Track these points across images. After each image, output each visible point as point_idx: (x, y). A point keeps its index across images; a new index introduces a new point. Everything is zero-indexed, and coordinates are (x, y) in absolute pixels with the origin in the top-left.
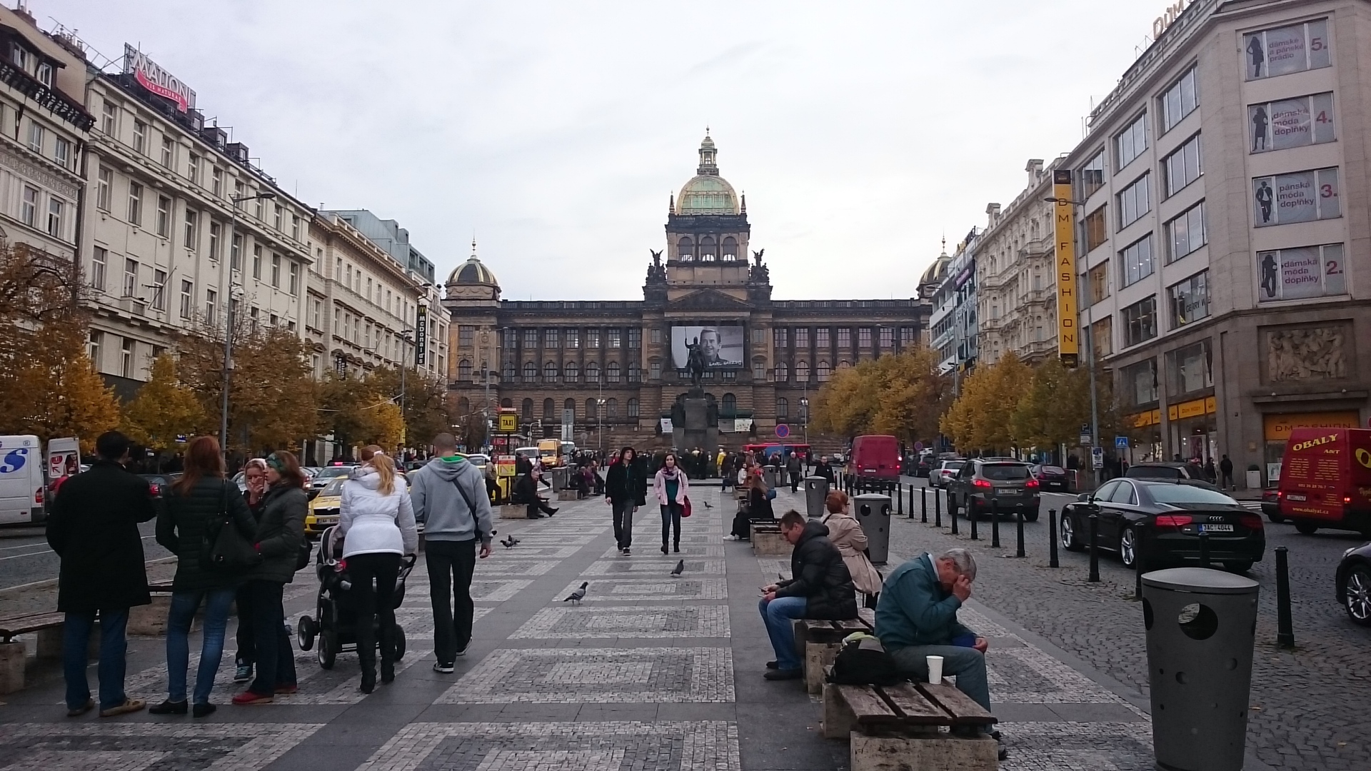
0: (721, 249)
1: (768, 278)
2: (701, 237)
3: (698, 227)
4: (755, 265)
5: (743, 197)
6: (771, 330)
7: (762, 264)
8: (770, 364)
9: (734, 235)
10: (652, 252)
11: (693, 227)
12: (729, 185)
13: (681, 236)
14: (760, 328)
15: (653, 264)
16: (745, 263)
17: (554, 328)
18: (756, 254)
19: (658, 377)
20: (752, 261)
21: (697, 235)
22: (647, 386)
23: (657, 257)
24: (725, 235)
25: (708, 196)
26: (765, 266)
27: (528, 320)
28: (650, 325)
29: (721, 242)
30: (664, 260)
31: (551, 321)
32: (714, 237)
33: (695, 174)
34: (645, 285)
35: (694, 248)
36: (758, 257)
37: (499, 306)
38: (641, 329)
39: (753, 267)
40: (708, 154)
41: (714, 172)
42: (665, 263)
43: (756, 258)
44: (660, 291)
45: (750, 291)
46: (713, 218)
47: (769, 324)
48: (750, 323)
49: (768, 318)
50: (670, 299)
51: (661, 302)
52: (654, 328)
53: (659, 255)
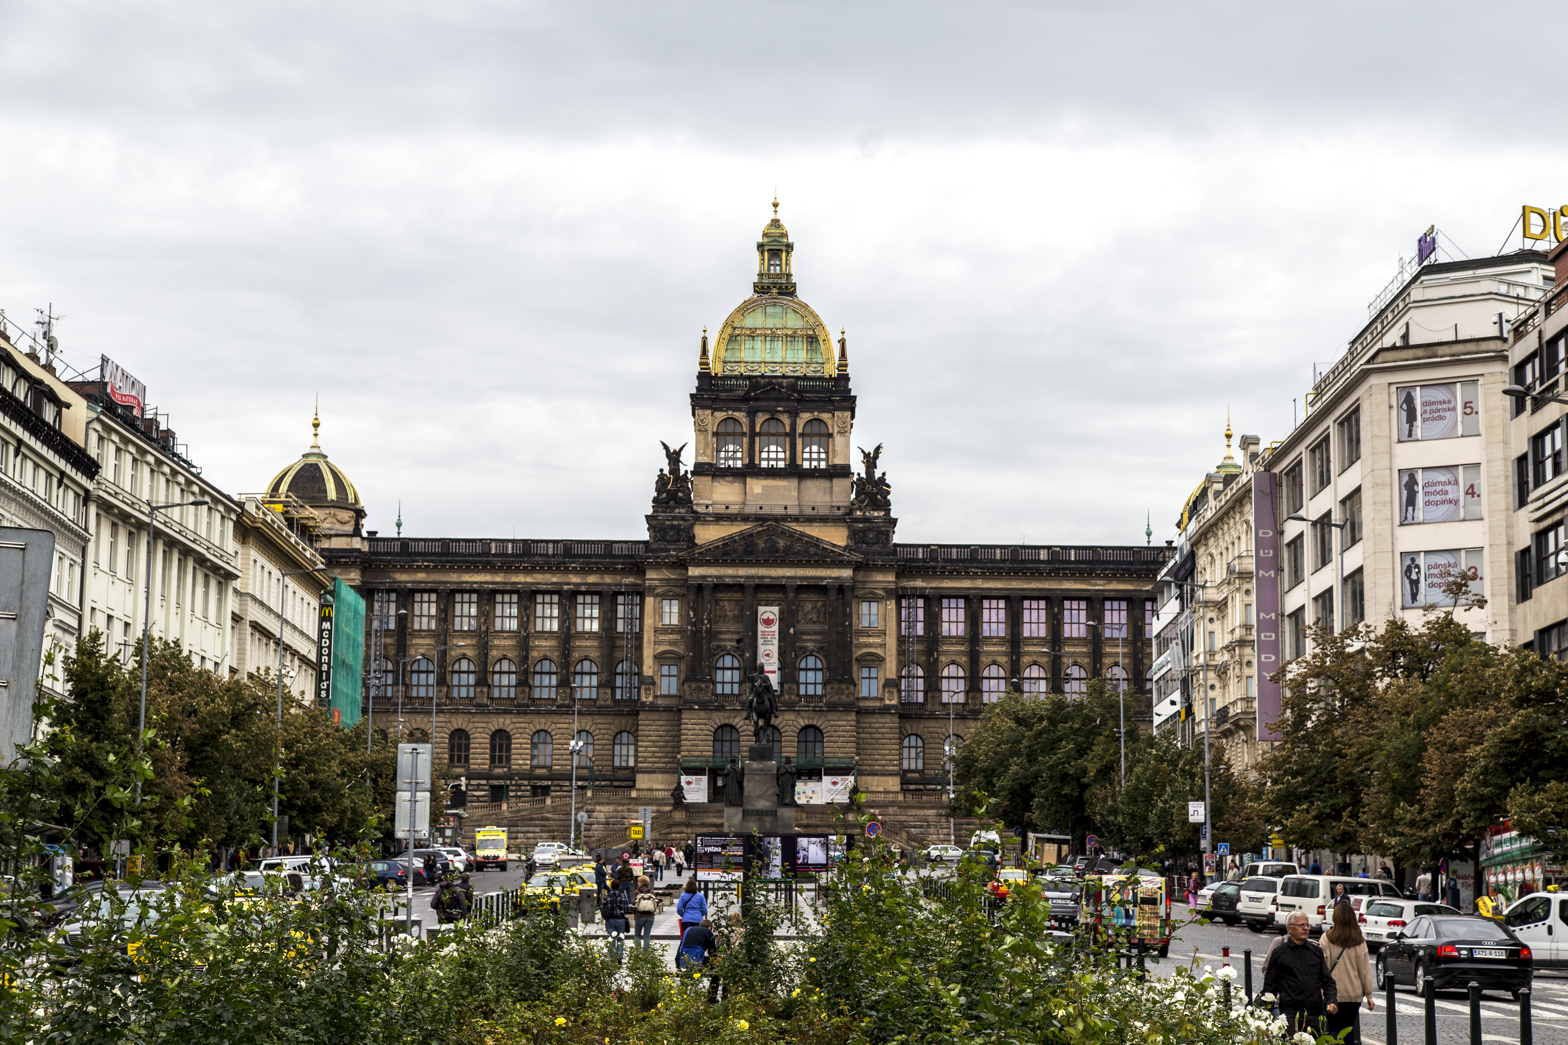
0: (799, 441)
1: (888, 503)
2: (761, 418)
3: (756, 399)
4: (863, 475)
5: (843, 342)
6: (893, 603)
7: (878, 474)
8: (891, 669)
9: (825, 416)
11: (745, 399)
12: (816, 317)
13: (721, 415)
14: (872, 598)
16: (845, 471)
17: (471, 591)
18: (866, 455)
21: (752, 415)
22: (653, 708)
23: (674, 457)
24: (806, 416)
25: (774, 337)
26: (882, 479)
27: (421, 576)
28: (658, 591)
29: (799, 429)
31: (467, 578)
32: (786, 420)
33: (749, 293)
34: (650, 511)
35: (745, 440)
37: (365, 547)
38: (642, 595)
39: (860, 479)
40: (775, 253)
41: (788, 290)
42: (691, 468)
43: (865, 463)
44: (679, 525)
45: (852, 528)
46: (784, 383)
47: (888, 592)
48: (853, 590)
49: (889, 580)
50: (699, 541)
51: (682, 546)
52: (667, 597)
53: (678, 453)
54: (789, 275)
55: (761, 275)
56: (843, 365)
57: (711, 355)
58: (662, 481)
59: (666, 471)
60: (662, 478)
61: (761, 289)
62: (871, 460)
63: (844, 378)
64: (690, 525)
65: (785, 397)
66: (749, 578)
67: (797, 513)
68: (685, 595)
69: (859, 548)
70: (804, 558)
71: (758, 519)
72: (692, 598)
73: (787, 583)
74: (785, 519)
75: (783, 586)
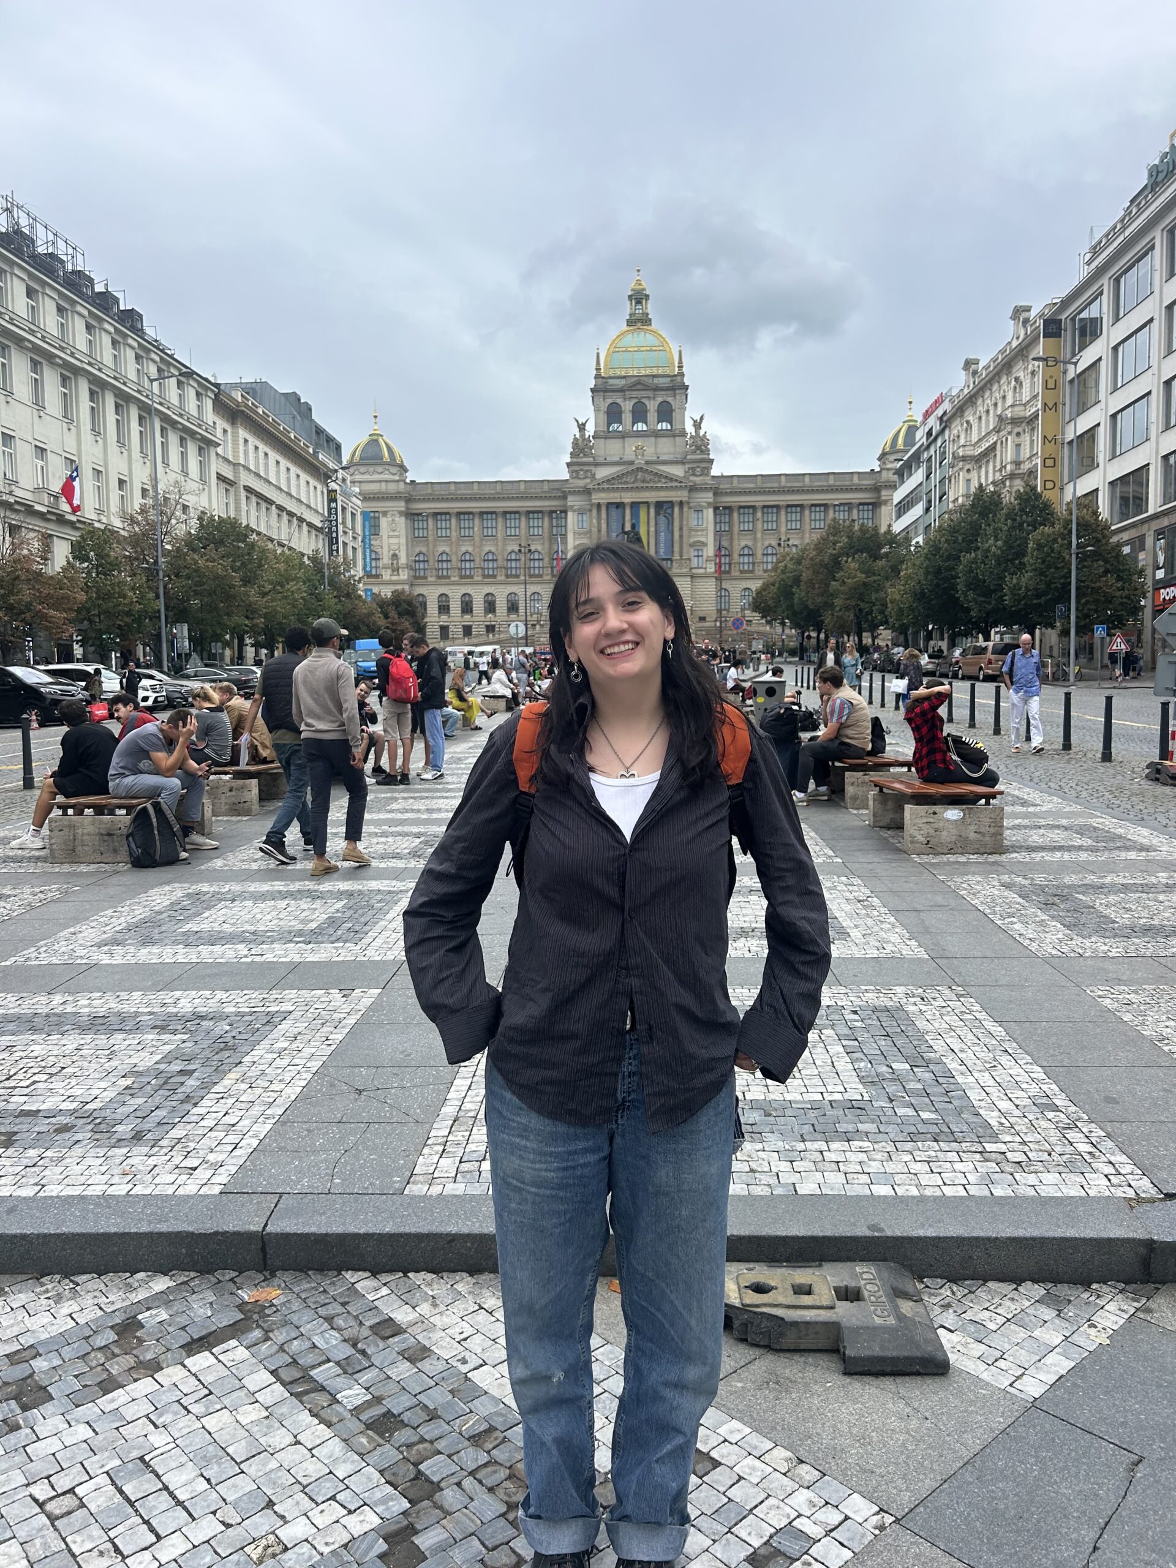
0: (655, 415)
1: (709, 450)
2: (632, 402)
3: (629, 390)
4: (694, 434)
6: (711, 511)
7: (702, 433)
8: (710, 551)
9: (671, 399)
10: (577, 421)
11: (622, 390)
13: (608, 401)
14: (699, 509)
16: (683, 434)
17: (469, 513)
18: (695, 421)
20: (690, 429)
21: (627, 400)
23: (582, 427)
24: (659, 400)
25: (639, 351)
26: (704, 436)
27: (440, 505)
28: (575, 508)
29: (655, 407)
30: (590, 429)
31: (466, 504)
32: (647, 402)
33: (624, 326)
34: (569, 460)
35: (624, 415)
37: (407, 488)
38: (565, 512)
39: (692, 437)
40: (639, 302)
41: (646, 321)
42: (592, 434)
43: (694, 426)
44: (586, 468)
45: (687, 466)
46: (645, 379)
47: (709, 504)
48: (688, 503)
49: (709, 497)
50: (598, 476)
51: (588, 481)
52: (581, 512)
53: (584, 425)
54: (647, 314)
55: (631, 315)
56: (681, 367)
57: (602, 366)
58: (575, 443)
59: (578, 436)
60: (575, 439)
61: (630, 323)
62: (697, 425)
63: (682, 375)
64: (592, 468)
65: (646, 387)
66: (627, 498)
67: (654, 458)
68: (590, 510)
69: (692, 478)
70: (659, 485)
71: (632, 463)
72: (594, 512)
73: (650, 500)
74: (648, 463)
75: (647, 503)
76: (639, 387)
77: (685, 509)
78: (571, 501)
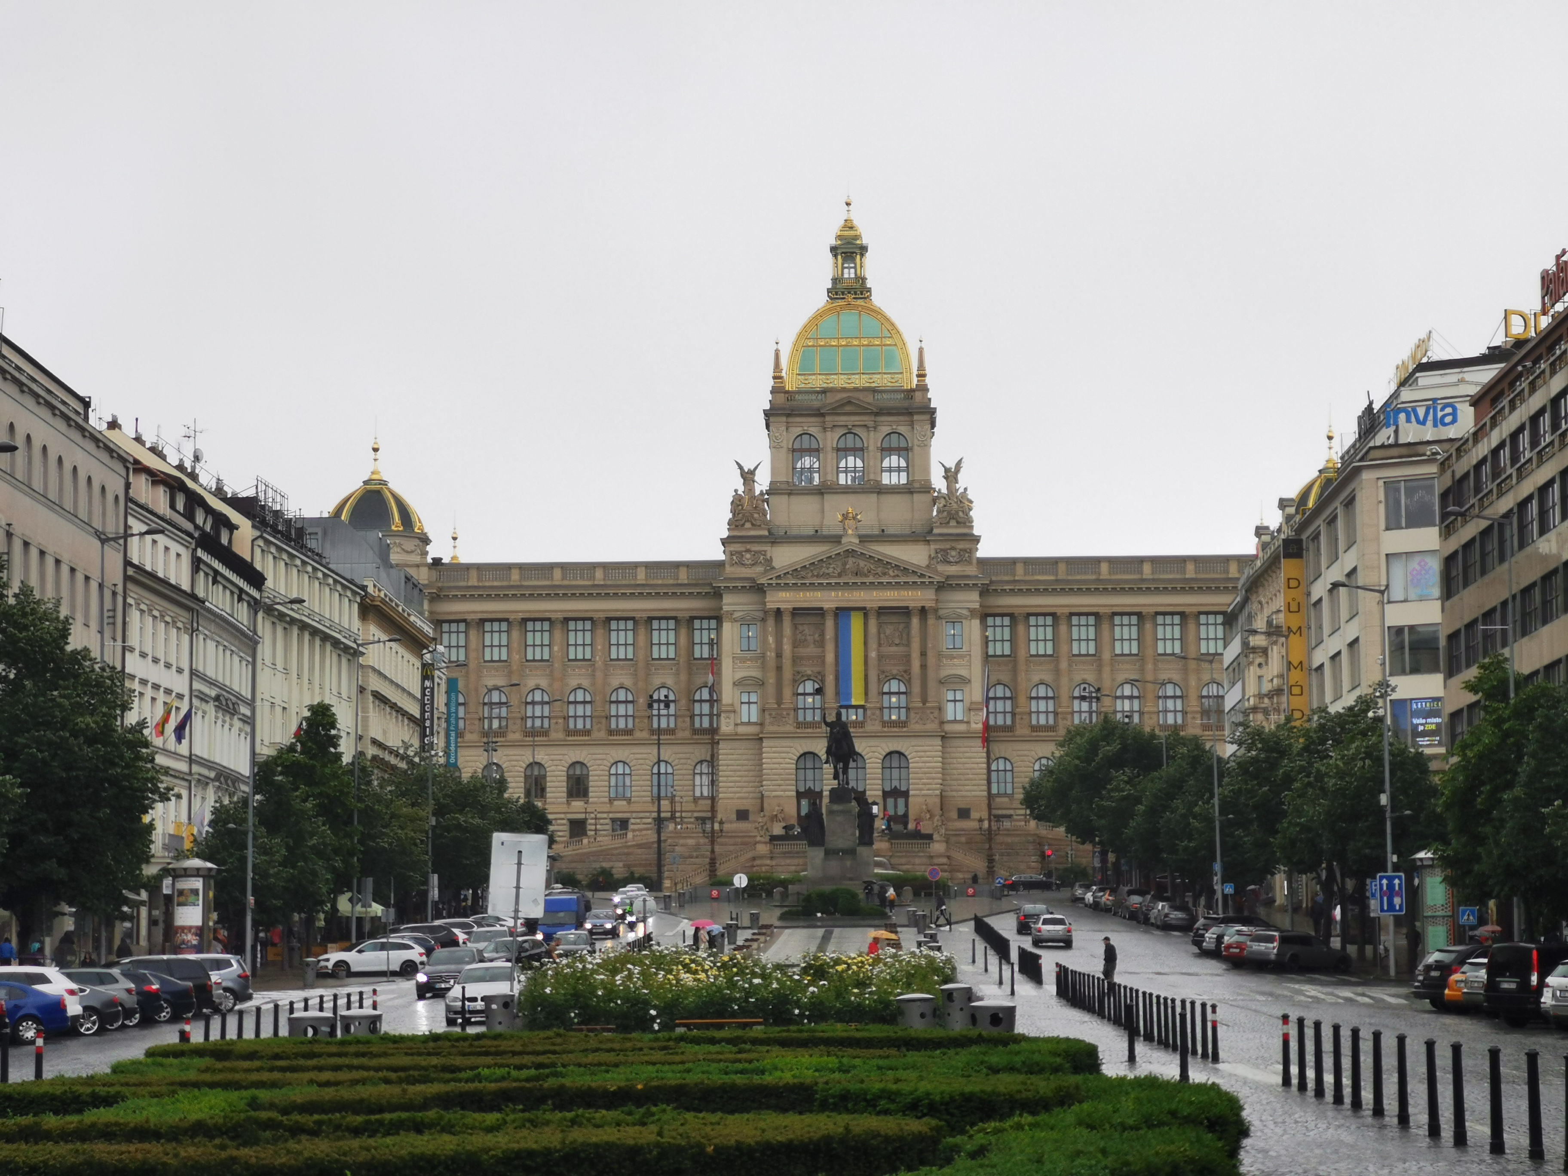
0: (877, 456)
1: (971, 520)
2: (837, 432)
3: (831, 412)
4: (945, 491)
5: (921, 350)
6: (976, 623)
7: (959, 489)
8: (976, 692)
9: (905, 428)
10: (740, 467)
11: (818, 413)
12: (892, 324)
13: (795, 431)
14: (955, 620)
15: (741, 490)
16: (927, 488)
17: (543, 620)
18: (947, 470)
19: (754, 719)
20: (939, 483)
21: (828, 430)
22: (734, 738)
24: (884, 430)
25: (849, 347)
26: (964, 494)
28: (736, 615)
29: (877, 443)
30: (763, 482)
31: (537, 606)
32: (863, 433)
33: (823, 300)
34: (725, 534)
35: (823, 457)
36: (951, 475)
37: (432, 577)
38: (719, 619)
39: (941, 495)
40: (849, 258)
41: (862, 295)
43: (946, 478)
44: (756, 548)
45: (933, 547)
46: (861, 396)
47: (972, 611)
48: (936, 610)
49: (972, 599)
50: (776, 564)
51: (760, 569)
52: (745, 622)
53: (752, 472)
54: (864, 279)
55: (834, 279)
56: (921, 376)
58: (737, 503)
61: (835, 295)
63: (924, 389)
64: (767, 548)
65: (862, 410)
66: (829, 599)
67: (876, 532)
68: (763, 620)
69: (941, 568)
70: (884, 580)
71: (836, 539)
72: (771, 623)
73: (868, 605)
74: (864, 539)
75: (864, 608)
76: (848, 409)
77: (931, 621)
78: (729, 603)
